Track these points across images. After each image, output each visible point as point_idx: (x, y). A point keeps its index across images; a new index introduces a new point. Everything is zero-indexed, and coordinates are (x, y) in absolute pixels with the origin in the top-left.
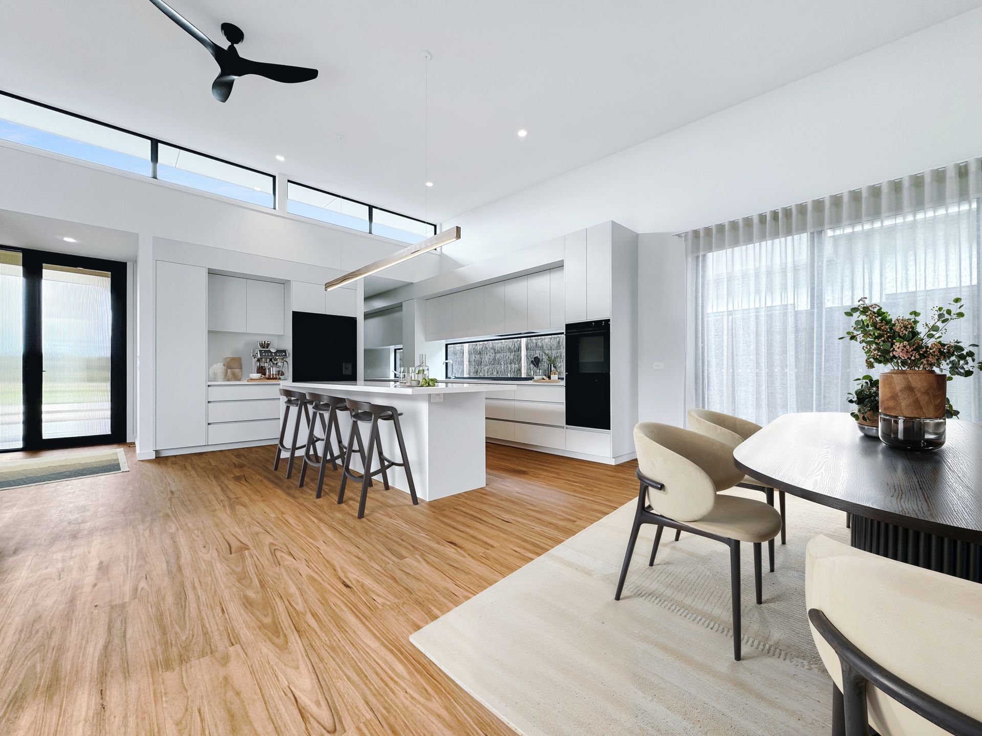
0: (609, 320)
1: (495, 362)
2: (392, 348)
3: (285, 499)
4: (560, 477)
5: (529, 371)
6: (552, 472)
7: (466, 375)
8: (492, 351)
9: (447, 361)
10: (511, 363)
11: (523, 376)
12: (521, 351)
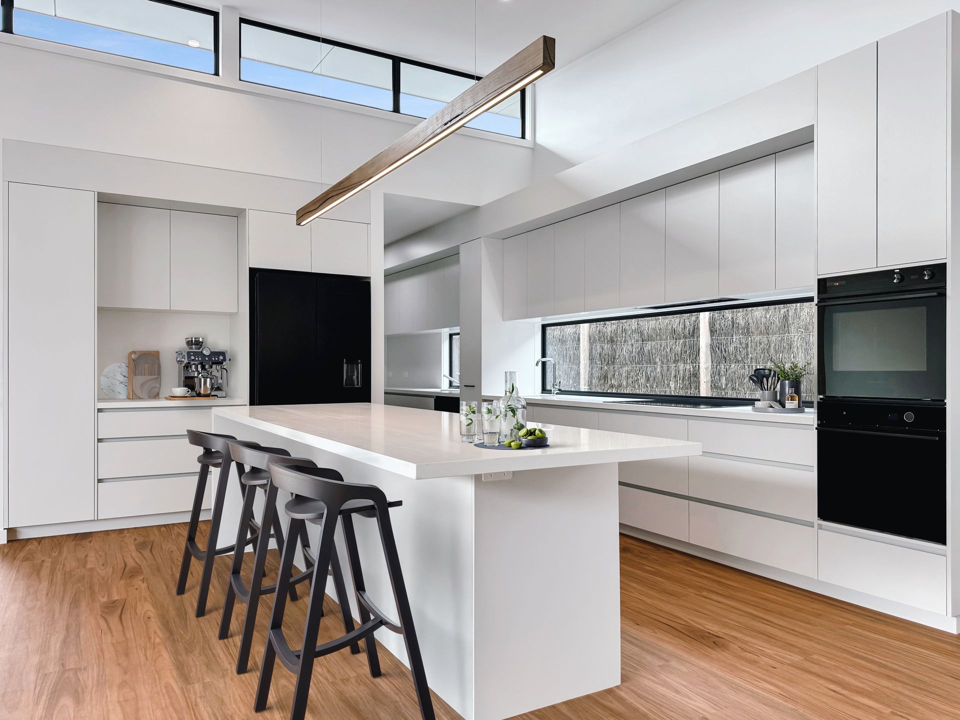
0: (944, 266)
1: (643, 358)
2: (445, 332)
3: (167, 686)
4: (816, 668)
5: (717, 377)
6: (789, 646)
7: (584, 388)
8: (636, 336)
9: (544, 359)
10: (676, 361)
11: (704, 391)
12: (698, 337)
